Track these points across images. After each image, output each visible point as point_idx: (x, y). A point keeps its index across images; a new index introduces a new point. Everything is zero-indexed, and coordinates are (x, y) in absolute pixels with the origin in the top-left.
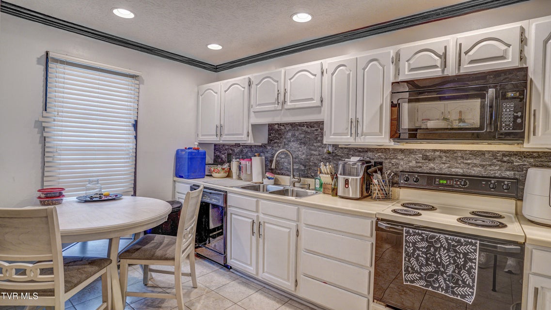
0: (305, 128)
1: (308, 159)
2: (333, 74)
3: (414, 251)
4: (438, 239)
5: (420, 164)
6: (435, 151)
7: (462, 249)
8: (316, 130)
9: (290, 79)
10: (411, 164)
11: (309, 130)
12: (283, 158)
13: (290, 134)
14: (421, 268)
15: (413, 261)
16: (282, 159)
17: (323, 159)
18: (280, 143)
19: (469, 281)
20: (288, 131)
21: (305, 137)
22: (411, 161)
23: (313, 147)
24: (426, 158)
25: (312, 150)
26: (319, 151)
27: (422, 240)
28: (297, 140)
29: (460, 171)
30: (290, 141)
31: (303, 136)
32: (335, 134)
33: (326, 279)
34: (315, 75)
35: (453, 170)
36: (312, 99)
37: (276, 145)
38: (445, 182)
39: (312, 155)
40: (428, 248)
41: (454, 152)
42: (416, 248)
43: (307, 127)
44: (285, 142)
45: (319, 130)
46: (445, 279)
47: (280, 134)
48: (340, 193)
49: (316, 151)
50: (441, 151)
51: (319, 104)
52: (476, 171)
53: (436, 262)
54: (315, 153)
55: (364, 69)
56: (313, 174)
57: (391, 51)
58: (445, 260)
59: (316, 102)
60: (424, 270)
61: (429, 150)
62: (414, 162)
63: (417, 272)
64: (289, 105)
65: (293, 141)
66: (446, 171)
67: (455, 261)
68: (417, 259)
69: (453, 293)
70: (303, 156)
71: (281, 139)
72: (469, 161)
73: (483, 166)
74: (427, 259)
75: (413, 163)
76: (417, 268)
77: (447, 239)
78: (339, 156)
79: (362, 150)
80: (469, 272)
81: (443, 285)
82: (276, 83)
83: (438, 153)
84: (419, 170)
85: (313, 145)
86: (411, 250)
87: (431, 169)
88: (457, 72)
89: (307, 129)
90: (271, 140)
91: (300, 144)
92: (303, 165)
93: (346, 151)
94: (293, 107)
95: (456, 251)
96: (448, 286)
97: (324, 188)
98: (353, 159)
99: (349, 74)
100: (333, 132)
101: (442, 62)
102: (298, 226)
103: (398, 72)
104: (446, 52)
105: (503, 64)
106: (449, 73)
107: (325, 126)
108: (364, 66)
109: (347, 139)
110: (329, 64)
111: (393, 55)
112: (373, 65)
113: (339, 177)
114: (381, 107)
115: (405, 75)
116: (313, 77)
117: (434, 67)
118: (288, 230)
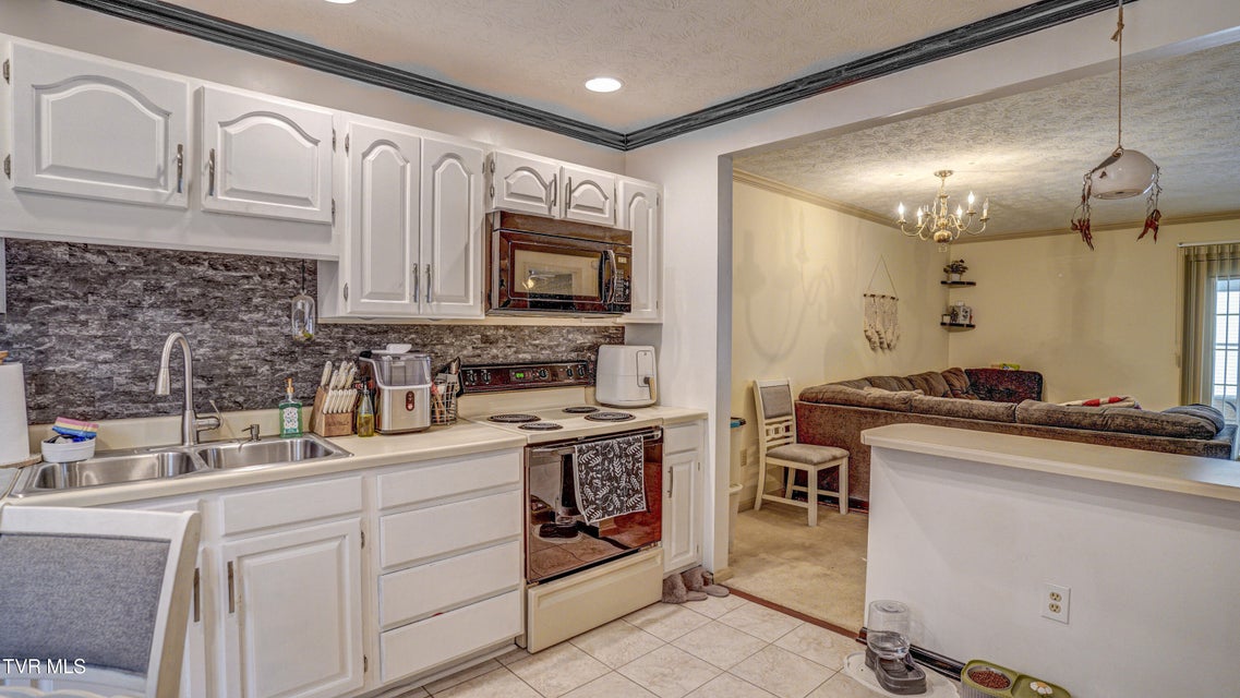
0: (202, 270)
1: (218, 358)
2: (365, 155)
3: (587, 474)
4: (612, 447)
5: (479, 351)
6: (497, 327)
7: (630, 450)
8: (247, 277)
9: (223, 124)
10: (465, 352)
11: (219, 276)
12: (106, 362)
13: (138, 284)
14: (596, 494)
15: (588, 490)
16: (104, 367)
17: (274, 354)
18: (88, 312)
19: (637, 486)
20: (123, 274)
21: (203, 295)
22: (464, 347)
23: (236, 325)
24: (486, 340)
25: (233, 332)
26: (259, 333)
27: (596, 455)
28: (170, 304)
29: (528, 357)
30: (138, 305)
31: (197, 291)
32: (372, 295)
33: (438, 605)
34: (316, 142)
35: (520, 356)
36: (306, 201)
37: (60, 317)
38: (522, 375)
39: (233, 345)
40: (603, 462)
41: (520, 328)
42: (588, 470)
43: (212, 266)
44: (111, 309)
45: (257, 279)
46: (619, 496)
47: (85, 280)
49: (248, 333)
50: (505, 327)
51: (330, 220)
52: (544, 355)
53: (610, 478)
54: (245, 340)
55: (435, 168)
56: (241, 399)
57: (481, 151)
58: (618, 471)
59: (317, 211)
60: (601, 494)
62: (470, 348)
63: (593, 503)
64: (222, 200)
65: (151, 306)
66: (512, 359)
67: (626, 467)
68: (591, 485)
70: (202, 351)
71: (91, 298)
72: (537, 342)
73: (550, 347)
74: (602, 479)
75: (468, 351)
76: (591, 496)
77: (619, 443)
78: (319, 344)
79: (375, 330)
80: (637, 475)
81: (618, 504)
82: (159, 119)
83: (501, 331)
84: (477, 360)
85: (235, 319)
86: (583, 476)
87: (493, 357)
88: (563, 215)
89: (211, 272)
90: (30, 300)
91: (188, 314)
92: (203, 377)
93: (337, 332)
94: (242, 210)
95: (627, 456)
96: (622, 502)
97: (328, 424)
98: (394, 349)
99: (404, 168)
100: (368, 289)
101: (548, 195)
102: (362, 523)
103: (490, 193)
104: (555, 180)
105: (604, 219)
106: (557, 213)
107: (346, 275)
108: (434, 161)
109: (403, 307)
110: (355, 126)
111: (483, 160)
112: (451, 165)
113: (386, 389)
114: (467, 248)
115: (503, 201)
116: (309, 145)
117: (539, 199)
118: (335, 544)
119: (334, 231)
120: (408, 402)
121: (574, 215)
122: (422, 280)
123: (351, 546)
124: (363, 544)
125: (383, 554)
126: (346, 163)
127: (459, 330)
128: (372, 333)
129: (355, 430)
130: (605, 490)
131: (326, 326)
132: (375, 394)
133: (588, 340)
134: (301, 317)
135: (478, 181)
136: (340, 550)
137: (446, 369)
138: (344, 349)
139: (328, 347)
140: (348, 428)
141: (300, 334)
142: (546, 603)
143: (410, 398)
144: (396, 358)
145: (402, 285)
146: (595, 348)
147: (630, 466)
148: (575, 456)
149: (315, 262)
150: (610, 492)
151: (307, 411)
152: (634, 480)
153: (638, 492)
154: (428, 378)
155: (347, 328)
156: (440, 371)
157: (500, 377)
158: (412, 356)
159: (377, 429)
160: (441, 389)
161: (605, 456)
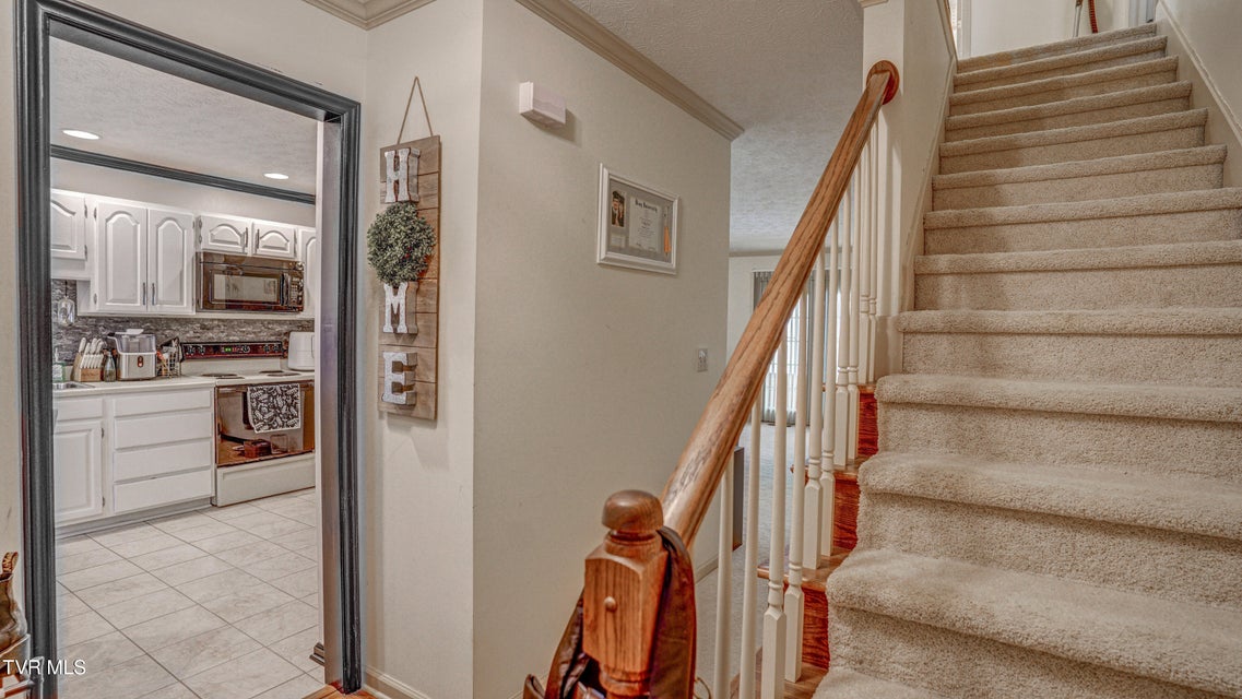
2: (108, 220)
3: (257, 404)
4: (275, 390)
5: (198, 334)
6: (213, 320)
7: (289, 392)
10: (186, 335)
14: (264, 417)
15: (257, 413)
19: (295, 413)
22: (188, 332)
24: (204, 327)
27: (264, 393)
29: (237, 339)
32: (114, 301)
33: (152, 473)
34: (73, 213)
35: (230, 338)
36: (67, 247)
38: (230, 350)
40: (269, 398)
41: (231, 321)
42: (258, 401)
46: (281, 418)
48: (123, 376)
50: (219, 320)
51: (84, 257)
52: (250, 337)
53: (274, 407)
55: (158, 226)
57: (192, 215)
58: (280, 403)
59: (76, 252)
60: (267, 416)
61: (207, 320)
62: (192, 332)
63: (261, 421)
66: (225, 340)
67: (286, 402)
68: (260, 410)
69: (288, 426)
72: (244, 329)
73: (254, 333)
74: (268, 408)
75: (191, 334)
76: (260, 417)
77: (281, 388)
78: (77, 328)
80: (295, 407)
81: (280, 423)
84: (198, 340)
86: (254, 405)
87: (209, 338)
88: (254, 253)
95: (287, 395)
96: (283, 423)
97: (83, 375)
98: (130, 332)
99: (135, 227)
100: (111, 297)
101: (242, 240)
102: (102, 424)
103: (199, 239)
104: (247, 232)
105: (288, 253)
106: (249, 252)
107: (95, 288)
108: (158, 222)
109: (137, 308)
110: (101, 205)
111: (193, 219)
112: (169, 225)
113: (124, 355)
114: (182, 274)
115: (208, 244)
116: (68, 215)
117: (236, 243)
118: (85, 434)
119: (87, 264)
120: (139, 362)
121: (262, 251)
122: (149, 291)
123: (95, 436)
124: (103, 435)
125: (115, 441)
126: (95, 225)
127: (184, 321)
128: (117, 322)
129: (102, 379)
130: (271, 414)
131: (83, 317)
132: (116, 358)
133: (285, 328)
134: (65, 311)
135: (190, 234)
136: (87, 437)
137: (168, 344)
138: (97, 332)
139: (84, 330)
140: (99, 377)
141: (64, 322)
142: (228, 478)
143: (140, 360)
144: (133, 337)
145: (135, 294)
146: (287, 334)
147: (290, 401)
148: (249, 393)
149: (75, 281)
150: (275, 415)
151: (69, 369)
152: (292, 409)
153: (293, 417)
154: (154, 349)
155: (99, 319)
156: (163, 345)
157: (214, 351)
158: (144, 336)
159: (118, 378)
160: (166, 356)
161: (270, 395)
